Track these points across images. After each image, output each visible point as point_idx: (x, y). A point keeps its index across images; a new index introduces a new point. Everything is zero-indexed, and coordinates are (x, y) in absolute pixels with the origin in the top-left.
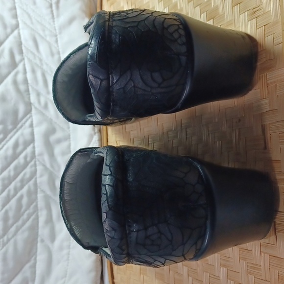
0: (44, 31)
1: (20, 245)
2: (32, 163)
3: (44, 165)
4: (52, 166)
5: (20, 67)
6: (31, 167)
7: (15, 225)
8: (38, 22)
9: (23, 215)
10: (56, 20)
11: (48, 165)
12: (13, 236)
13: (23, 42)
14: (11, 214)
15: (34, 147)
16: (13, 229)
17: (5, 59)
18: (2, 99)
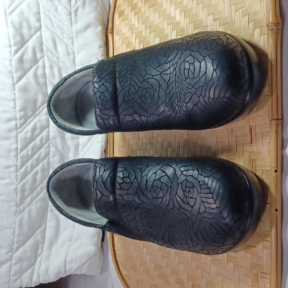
0: (62, 34)
1: (34, 214)
2: (47, 144)
3: (56, 147)
4: (63, 148)
5: (40, 63)
6: (46, 148)
7: (30, 196)
8: (58, 25)
9: (37, 188)
10: (73, 25)
11: (60, 147)
12: (28, 206)
13: (44, 42)
14: (27, 187)
15: (49, 132)
16: (28, 199)
17: (29, 56)
18: (25, 89)
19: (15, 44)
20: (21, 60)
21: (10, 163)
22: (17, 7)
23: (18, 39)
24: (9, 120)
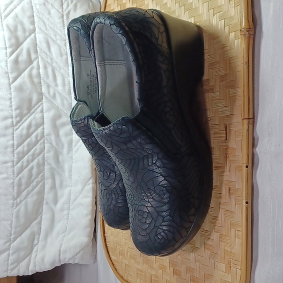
0: (55, 36)
1: (30, 207)
2: (42, 141)
3: (51, 144)
4: (57, 144)
5: (35, 64)
6: (41, 144)
7: (26, 190)
8: (51, 28)
9: (33, 182)
11: (54, 143)
12: (25, 199)
13: (38, 43)
14: (24, 181)
15: (43, 129)
16: (25, 193)
17: (23, 57)
18: (20, 89)
19: (10, 46)
20: (16, 61)
21: (7, 158)
22: (12, 11)
23: (13, 41)
24: (5, 118)
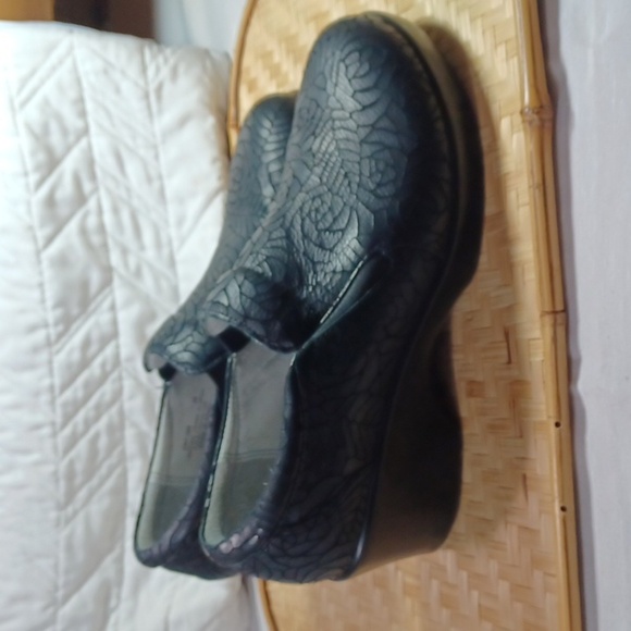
0: (134, 138)
1: (96, 522)
2: (115, 375)
5: (92, 204)
6: (113, 382)
7: (87, 486)
8: (124, 123)
9: (100, 467)
10: (155, 119)
12: (83, 506)
13: (97, 158)
14: (79, 467)
15: (118, 347)
16: (82, 494)
17: (66, 191)
18: (62, 261)
19: (37, 168)
20: (50, 202)
21: (39, 418)
22: (34, 92)
23: (42, 157)
24: (32, 329)
